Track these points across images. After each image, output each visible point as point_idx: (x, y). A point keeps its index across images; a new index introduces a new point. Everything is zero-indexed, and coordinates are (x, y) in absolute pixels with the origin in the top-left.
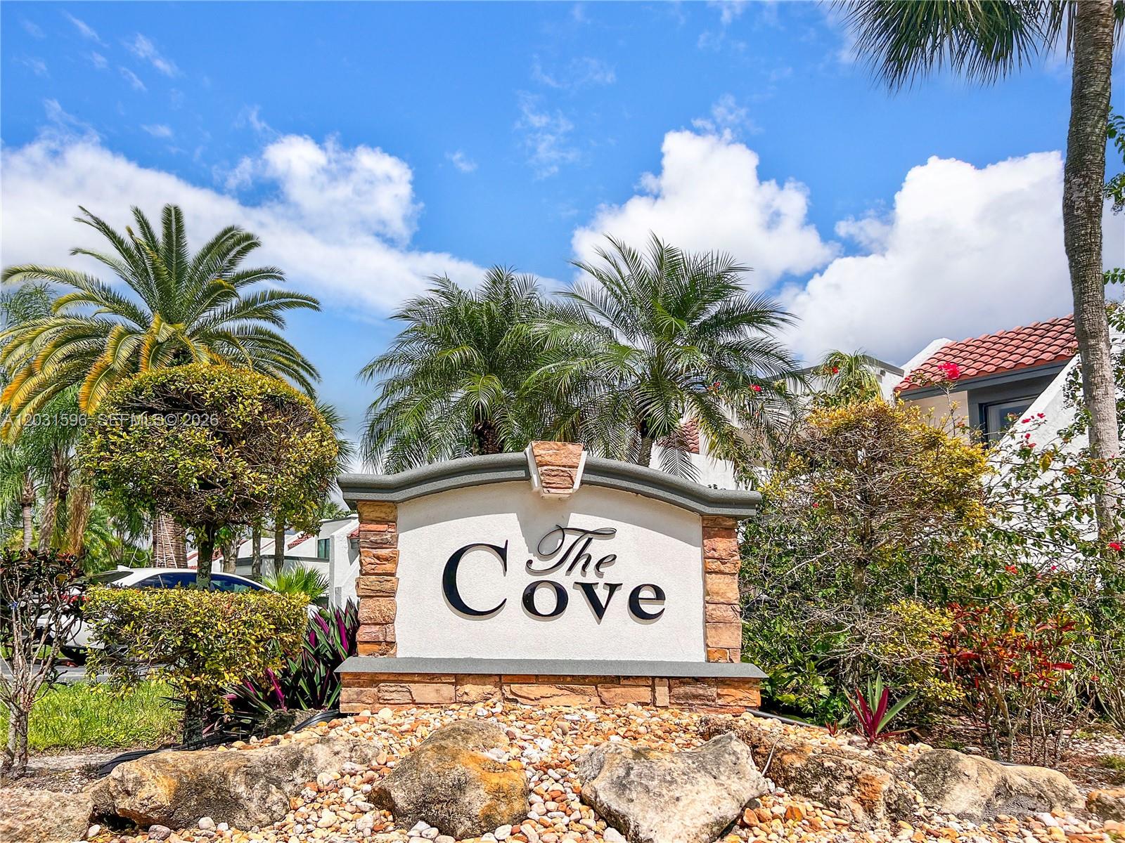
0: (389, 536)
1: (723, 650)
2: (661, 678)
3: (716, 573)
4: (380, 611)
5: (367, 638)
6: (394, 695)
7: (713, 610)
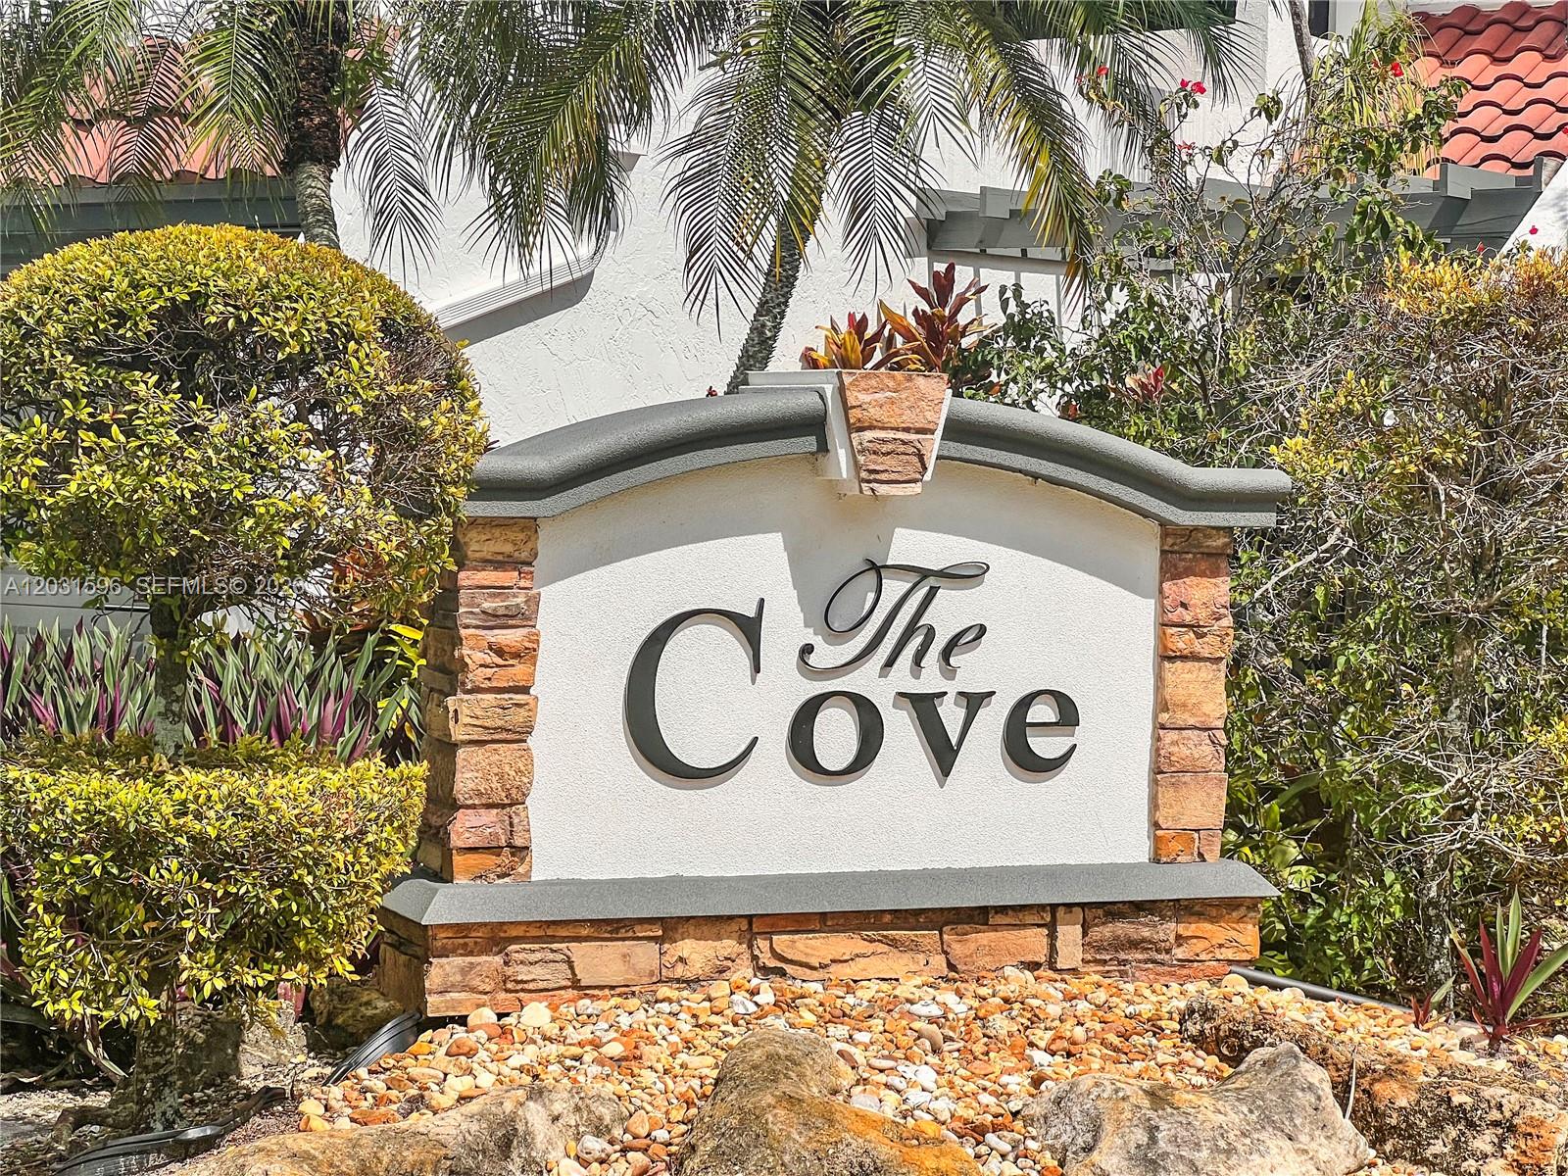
0: (520, 600)
1: (1187, 834)
2: (1069, 906)
3: (1184, 658)
4: (501, 776)
5: (473, 841)
6: (538, 972)
7: (1175, 743)
